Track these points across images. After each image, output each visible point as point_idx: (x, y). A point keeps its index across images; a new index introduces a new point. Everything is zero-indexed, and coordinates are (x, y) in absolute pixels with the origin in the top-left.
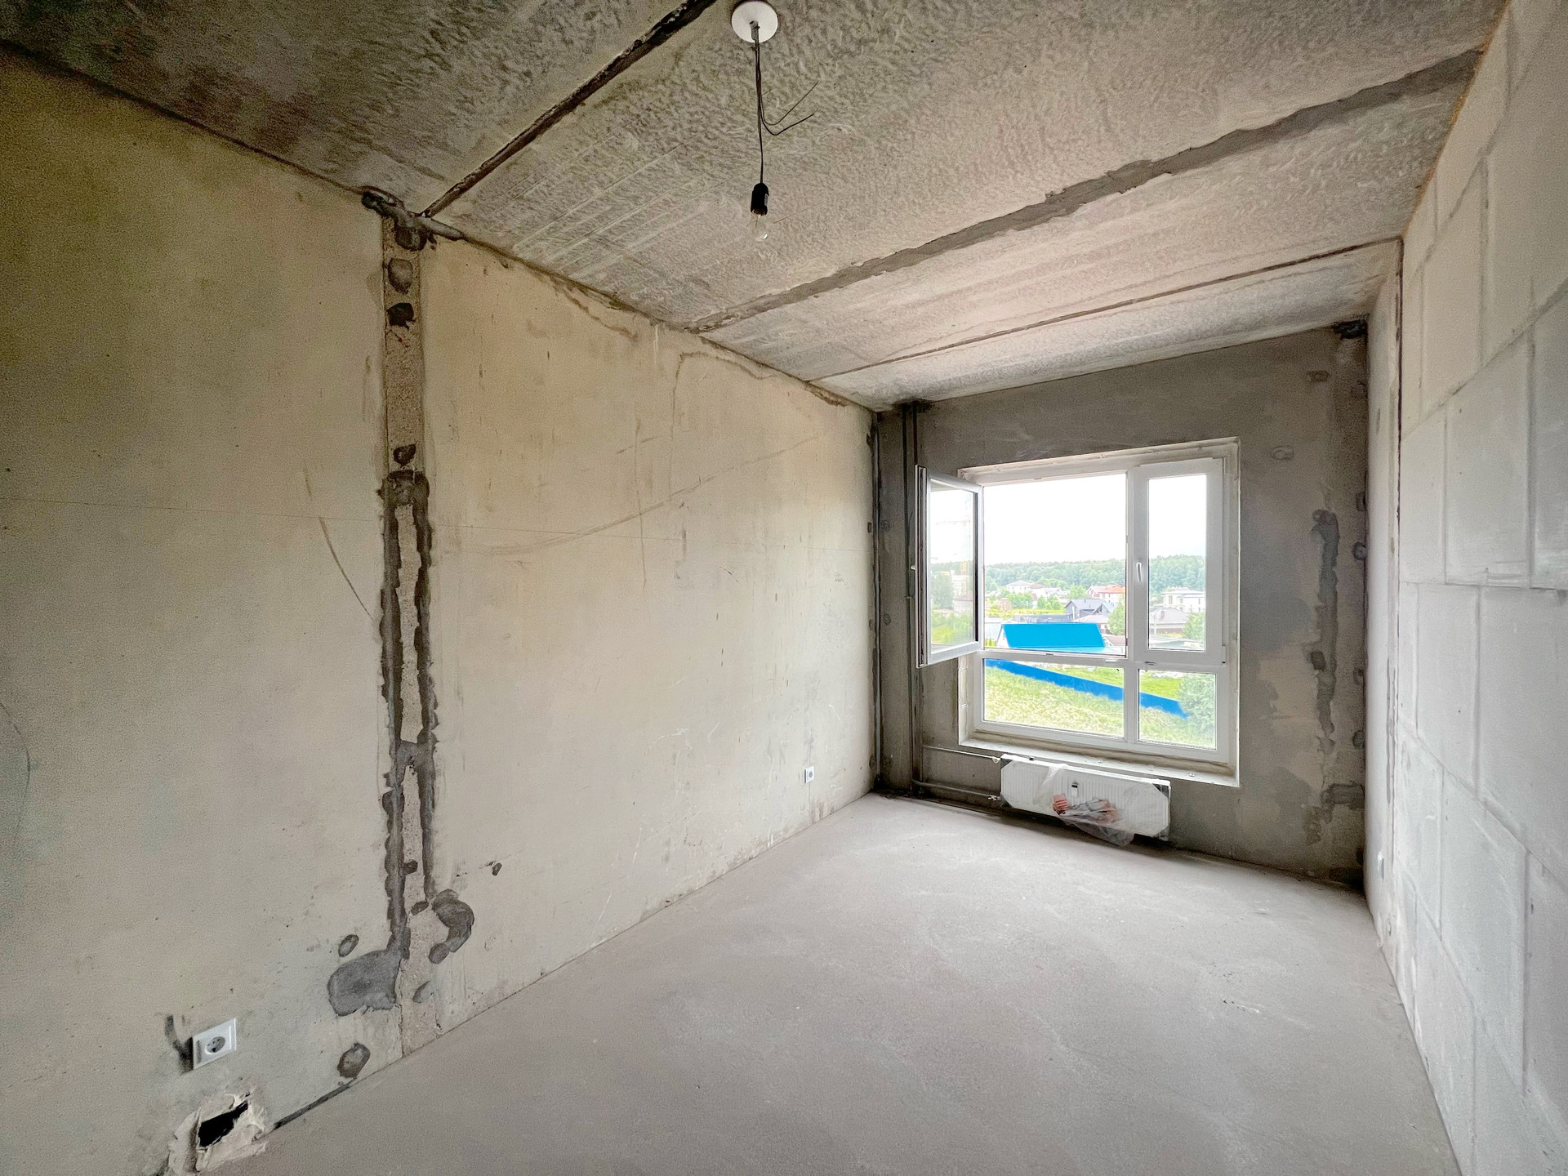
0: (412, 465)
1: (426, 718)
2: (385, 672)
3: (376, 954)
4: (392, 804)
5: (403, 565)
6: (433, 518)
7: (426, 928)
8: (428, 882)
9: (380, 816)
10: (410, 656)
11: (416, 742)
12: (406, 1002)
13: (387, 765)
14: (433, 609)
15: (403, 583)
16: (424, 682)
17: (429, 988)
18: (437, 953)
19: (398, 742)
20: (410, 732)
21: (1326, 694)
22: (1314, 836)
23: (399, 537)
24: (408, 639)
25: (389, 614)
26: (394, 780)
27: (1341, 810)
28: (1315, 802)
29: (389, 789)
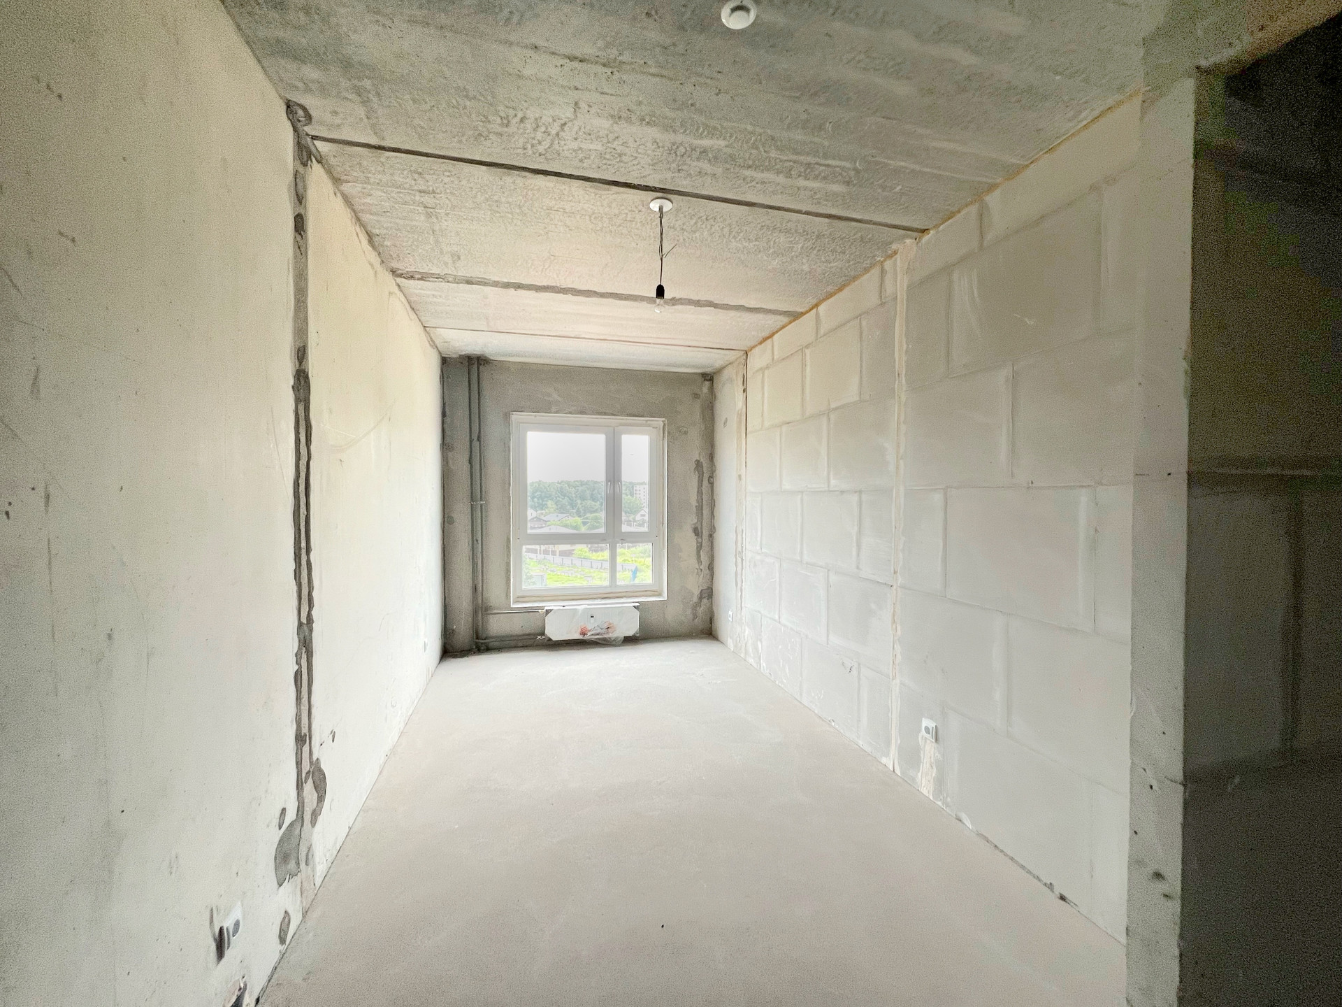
0: (304, 366)
2: (295, 556)
3: (292, 824)
4: (299, 680)
5: (301, 458)
6: (311, 416)
7: (310, 795)
8: (311, 752)
9: (293, 693)
10: (304, 543)
11: (306, 622)
12: (303, 866)
13: (297, 645)
15: (301, 474)
16: (309, 566)
17: (311, 851)
18: (314, 818)
19: (301, 623)
20: (304, 613)
21: (699, 547)
22: (695, 616)
23: (300, 431)
24: (303, 526)
25: (296, 504)
26: (299, 658)
27: (705, 601)
28: (695, 599)
29: (297, 667)
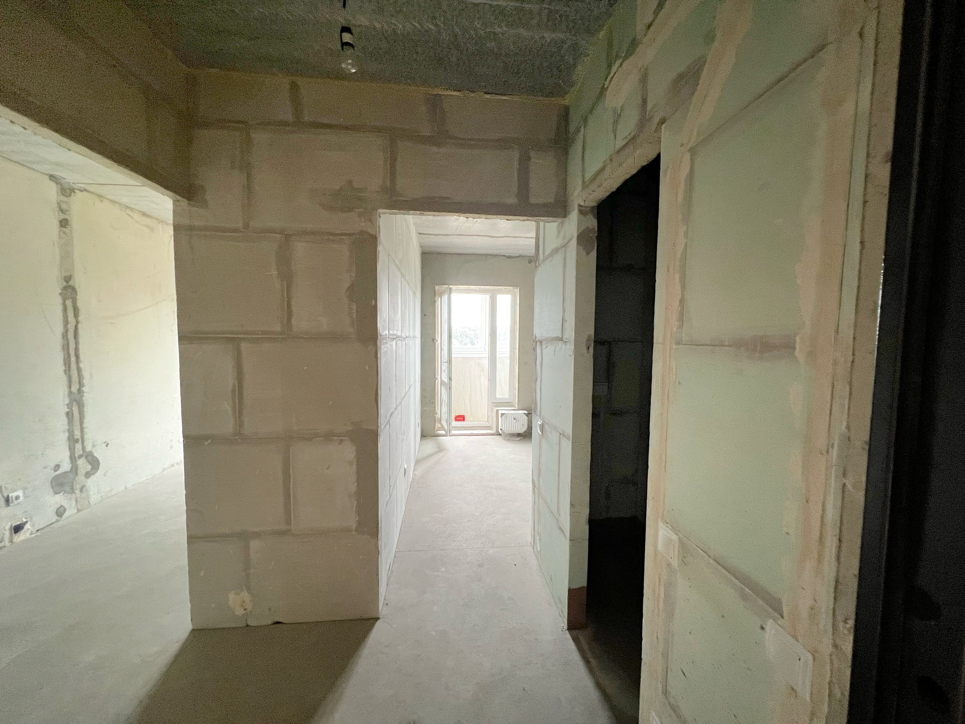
0: (71, 283)
1: (81, 384)
2: (65, 364)
3: (66, 473)
4: (69, 415)
5: (69, 323)
6: (79, 304)
7: (83, 465)
8: (83, 448)
9: (65, 420)
10: (73, 359)
11: (76, 392)
12: (78, 492)
13: (67, 401)
14: (81, 340)
15: (70, 330)
16: (79, 370)
17: (85, 488)
18: (88, 475)
19: (70, 393)
20: (75, 388)
23: (68, 312)
24: (72, 353)
25: (65, 342)
26: (70, 406)
29: (68, 410)
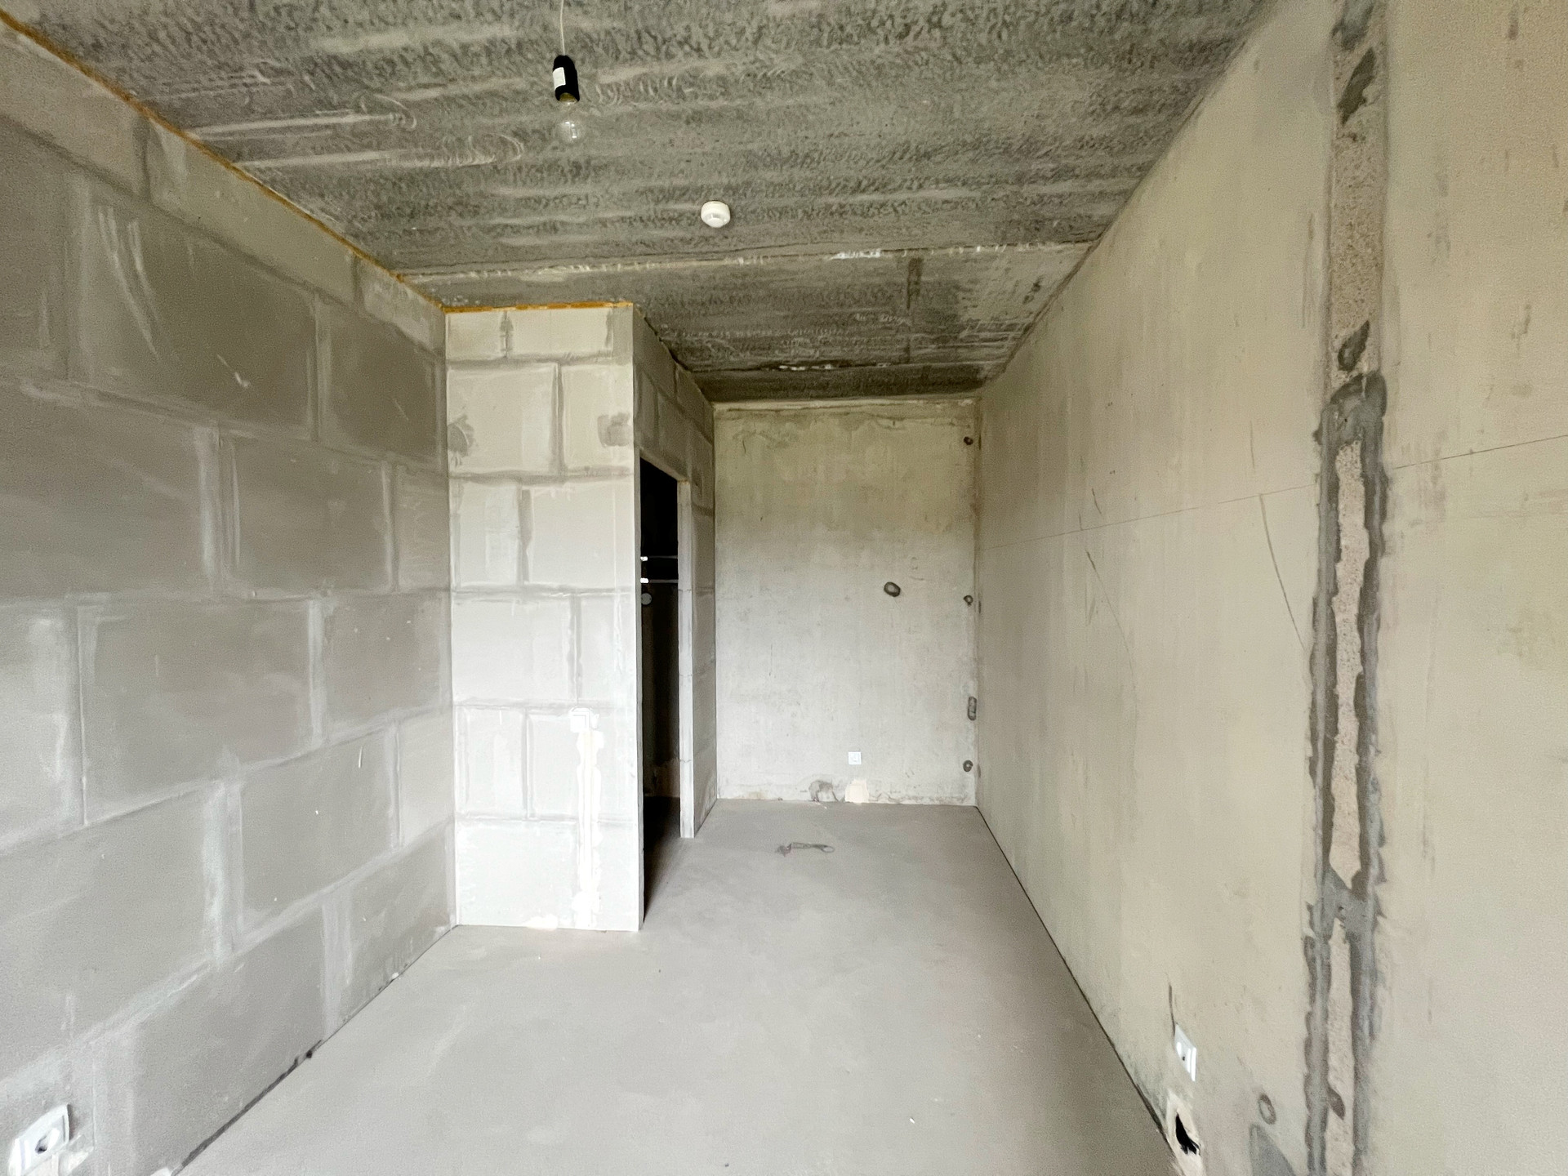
0: (1365, 366)
2: (1313, 739)
5: (1344, 556)
6: (1391, 456)
9: (1301, 966)
11: (1349, 885)
13: (1311, 892)
14: (1383, 642)
15: (1343, 589)
16: (1365, 782)
23: (1341, 506)
24: (1346, 691)
25: (1323, 639)
26: (1319, 925)
